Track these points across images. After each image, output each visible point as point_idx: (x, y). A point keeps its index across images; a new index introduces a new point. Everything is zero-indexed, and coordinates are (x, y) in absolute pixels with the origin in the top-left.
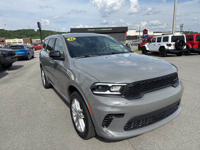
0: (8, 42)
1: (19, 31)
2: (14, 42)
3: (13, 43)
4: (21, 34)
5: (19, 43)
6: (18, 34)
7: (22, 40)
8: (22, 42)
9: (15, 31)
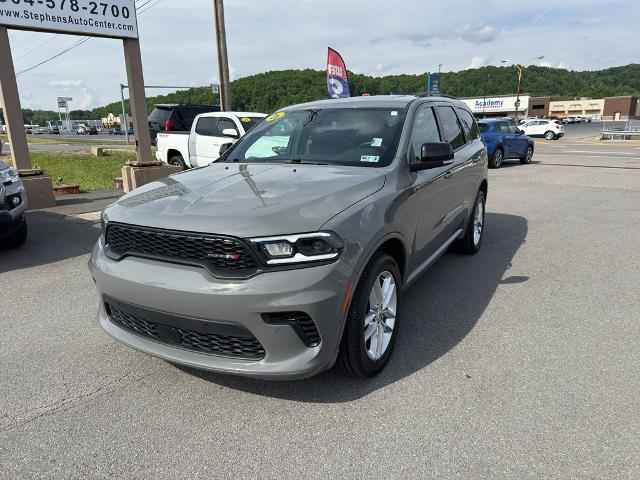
0: (556, 109)
1: (613, 71)
2: (573, 109)
3: (570, 112)
4: (616, 83)
5: (588, 111)
6: (605, 82)
7: (600, 104)
8: (599, 111)
9: (599, 73)
